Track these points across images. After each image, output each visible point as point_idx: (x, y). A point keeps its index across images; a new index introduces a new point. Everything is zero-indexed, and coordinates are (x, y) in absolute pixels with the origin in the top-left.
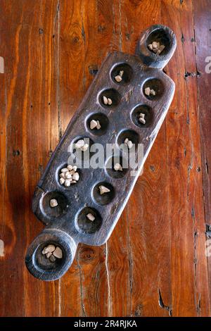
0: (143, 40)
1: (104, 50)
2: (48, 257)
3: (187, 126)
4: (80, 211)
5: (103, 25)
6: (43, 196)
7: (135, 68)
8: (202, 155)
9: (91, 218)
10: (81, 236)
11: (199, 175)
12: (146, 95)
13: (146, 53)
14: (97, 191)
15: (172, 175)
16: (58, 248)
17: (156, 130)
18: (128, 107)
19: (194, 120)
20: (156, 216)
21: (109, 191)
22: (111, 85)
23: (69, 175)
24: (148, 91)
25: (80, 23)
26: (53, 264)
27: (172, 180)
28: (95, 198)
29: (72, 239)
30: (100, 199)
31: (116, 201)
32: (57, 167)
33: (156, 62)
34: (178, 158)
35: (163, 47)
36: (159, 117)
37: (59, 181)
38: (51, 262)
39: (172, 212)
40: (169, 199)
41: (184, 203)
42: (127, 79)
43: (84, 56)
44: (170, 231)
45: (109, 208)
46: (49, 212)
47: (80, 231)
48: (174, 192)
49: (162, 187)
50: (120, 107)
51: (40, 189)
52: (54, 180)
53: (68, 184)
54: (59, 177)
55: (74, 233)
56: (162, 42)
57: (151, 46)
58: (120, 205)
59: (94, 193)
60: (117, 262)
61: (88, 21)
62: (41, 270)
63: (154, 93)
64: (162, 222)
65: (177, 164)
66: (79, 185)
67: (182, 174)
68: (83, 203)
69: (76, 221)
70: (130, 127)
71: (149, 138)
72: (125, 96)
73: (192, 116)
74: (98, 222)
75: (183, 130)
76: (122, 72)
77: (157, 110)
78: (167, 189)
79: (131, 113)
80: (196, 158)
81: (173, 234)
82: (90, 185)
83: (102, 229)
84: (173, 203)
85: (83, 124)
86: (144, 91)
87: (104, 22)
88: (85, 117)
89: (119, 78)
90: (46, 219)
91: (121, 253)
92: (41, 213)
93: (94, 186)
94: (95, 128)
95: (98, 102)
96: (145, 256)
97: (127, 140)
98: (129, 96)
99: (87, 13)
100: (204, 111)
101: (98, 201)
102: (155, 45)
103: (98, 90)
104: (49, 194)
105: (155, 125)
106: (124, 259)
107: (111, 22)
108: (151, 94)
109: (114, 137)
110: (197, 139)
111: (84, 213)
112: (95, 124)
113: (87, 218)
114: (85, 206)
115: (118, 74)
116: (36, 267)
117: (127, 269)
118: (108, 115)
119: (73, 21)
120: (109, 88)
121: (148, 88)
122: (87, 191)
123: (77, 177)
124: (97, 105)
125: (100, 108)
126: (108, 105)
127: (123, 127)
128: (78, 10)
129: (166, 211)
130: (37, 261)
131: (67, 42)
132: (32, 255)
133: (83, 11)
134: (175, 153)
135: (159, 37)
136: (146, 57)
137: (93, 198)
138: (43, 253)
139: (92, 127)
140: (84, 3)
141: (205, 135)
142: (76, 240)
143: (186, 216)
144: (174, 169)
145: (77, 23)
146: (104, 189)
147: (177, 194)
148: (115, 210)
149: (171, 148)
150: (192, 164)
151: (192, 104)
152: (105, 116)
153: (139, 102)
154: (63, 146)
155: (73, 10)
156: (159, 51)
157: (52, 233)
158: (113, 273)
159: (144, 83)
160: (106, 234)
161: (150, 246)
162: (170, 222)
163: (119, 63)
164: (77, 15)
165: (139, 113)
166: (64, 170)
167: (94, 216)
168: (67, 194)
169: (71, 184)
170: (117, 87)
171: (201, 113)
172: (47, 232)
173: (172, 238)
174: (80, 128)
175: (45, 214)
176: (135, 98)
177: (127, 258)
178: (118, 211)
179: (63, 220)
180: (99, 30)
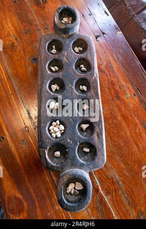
0: (56, 20)
1: (34, 44)
2: (73, 193)
3: (113, 70)
4: (77, 149)
5: (27, 29)
6: (46, 152)
7: (60, 39)
8: (132, 85)
9: (87, 150)
10: (88, 165)
11: (136, 98)
12: (77, 53)
13: (63, 27)
14: (81, 130)
15: (118, 106)
16: (77, 183)
17: (96, 70)
18: (70, 65)
19: (115, 64)
20: (120, 140)
21: (88, 125)
22: (52, 57)
23: (56, 129)
24: (77, 49)
25: (11, 33)
26: (79, 196)
27: (120, 110)
28: (82, 135)
29: (83, 171)
30: (85, 134)
31: (97, 129)
32: (46, 128)
33: (72, 28)
34: (117, 93)
35: (71, 18)
36: (93, 61)
37: (52, 137)
38: (77, 195)
39: (130, 132)
40: (124, 124)
41: (136, 122)
42: (60, 49)
43: (22, 53)
44: (135, 147)
45: (95, 136)
46: (57, 162)
47: (85, 163)
48: (125, 117)
49: (115, 118)
50: (65, 68)
51: (41, 149)
52: (48, 137)
53: (59, 135)
54: (51, 134)
55: (81, 166)
56: (68, 16)
57: (63, 21)
58: (101, 130)
59: (79, 132)
60: (109, 187)
61: (16, 30)
62: (74, 205)
63: (81, 49)
64: (127, 142)
65: (118, 97)
66: (67, 132)
67: (125, 103)
68: (76, 143)
69: (78, 157)
70: (78, 77)
71: (95, 78)
72: (65, 60)
73: (112, 62)
74: (93, 150)
75: (111, 73)
76: (54, 47)
77: (89, 58)
78: (119, 118)
79: (74, 68)
80: (129, 88)
81: (138, 148)
82: (74, 128)
83: (99, 153)
84: (128, 126)
85: (47, 91)
86: (74, 51)
87: (26, 26)
88: (46, 86)
89: (54, 51)
90: (57, 167)
91: (108, 178)
92: (52, 165)
93: (77, 127)
94: (56, 90)
95: (49, 72)
96: (126, 173)
97: (81, 87)
98: (67, 59)
99: (13, 25)
100: (119, 55)
101: (85, 136)
102: (65, 20)
103: (45, 64)
104: (50, 149)
105: (94, 67)
106: (113, 182)
107: (32, 24)
108: (80, 51)
109: (72, 89)
110: (124, 76)
111: (81, 149)
112: (55, 87)
113: (84, 152)
114: (78, 144)
115: (52, 49)
116: (69, 204)
117: (118, 189)
118: (61, 77)
119: (6, 34)
120: (51, 60)
121: (76, 48)
122: (74, 133)
123: (62, 127)
124: (49, 74)
125: (52, 75)
126: (56, 71)
127: (74, 79)
128: (6, 26)
129: (126, 134)
130: (67, 200)
131: (7, 49)
132: (62, 197)
133: (10, 25)
134: (113, 91)
135: (65, 14)
136: (64, 29)
137: (81, 136)
138: (68, 192)
139: (54, 90)
140: (8, 20)
141: (127, 71)
142: (85, 170)
143: (142, 131)
144: (118, 102)
145: (9, 35)
146: (85, 126)
147: (128, 118)
148: (99, 135)
149: (109, 89)
150: (128, 93)
151: (109, 54)
152: (59, 79)
153: (76, 59)
154: (42, 112)
155: (3, 27)
156: (70, 22)
157: (67, 174)
158: (109, 197)
159: (71, 46)
160: (103, 155)
161: (127, 164)
162: (132, 140)
163: (49, 42)
164: (6, 29)
165: (79, 66)
166: (51, 128)
167: (88, 148)
168: (62, 142)
169: (61, 134)
170: (56, 57)
171: (118, 58)
172: (63, 176)
173: (139, 150)
174: (46, 94)
175: (54, 165)
176: (71, 58)
177: (114, 180)
178: (102, 135)
179: (69, 162)
180: (26, 33)
